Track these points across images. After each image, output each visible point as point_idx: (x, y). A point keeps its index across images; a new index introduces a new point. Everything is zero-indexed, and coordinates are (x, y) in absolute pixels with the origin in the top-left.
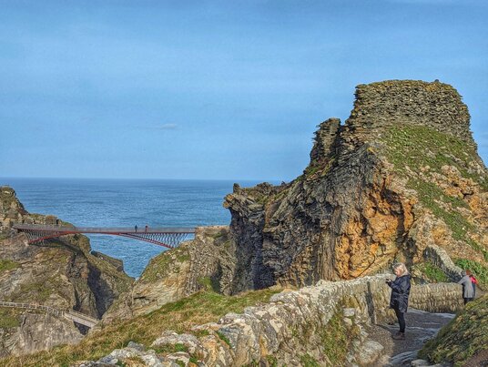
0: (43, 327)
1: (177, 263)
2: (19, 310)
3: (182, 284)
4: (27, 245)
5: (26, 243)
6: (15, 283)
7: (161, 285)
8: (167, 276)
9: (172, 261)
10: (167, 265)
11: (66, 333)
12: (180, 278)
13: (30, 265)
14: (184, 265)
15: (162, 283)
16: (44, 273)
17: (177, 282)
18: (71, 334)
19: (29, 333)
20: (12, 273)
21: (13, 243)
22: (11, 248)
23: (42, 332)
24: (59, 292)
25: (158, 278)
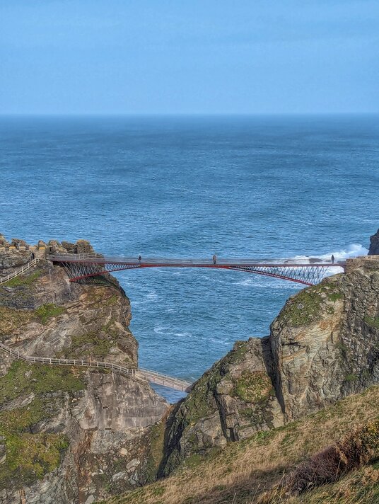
0: (112, 390)
1: (328, 303)
2: (80, 369)
3: (337, 326)
4: (69, 283)
5: (67, 280)
6: (63, 334)
7: (316, 328)
8: (321, 318)
9: (322, 300)
10: (317, 304)
11: (145, 397)
12: (335, 319)
13: (76, 310)
14: (338, 305)
15: (317, 326)
16: (95, 319)
17: (332, 324)
18: (151, 398)
19: (96, 398)
20: (59, 321)
21: (53, 281)
22: (51, 288)
23: (111, 397)
24: (119, 345)
25: (310, 321)
